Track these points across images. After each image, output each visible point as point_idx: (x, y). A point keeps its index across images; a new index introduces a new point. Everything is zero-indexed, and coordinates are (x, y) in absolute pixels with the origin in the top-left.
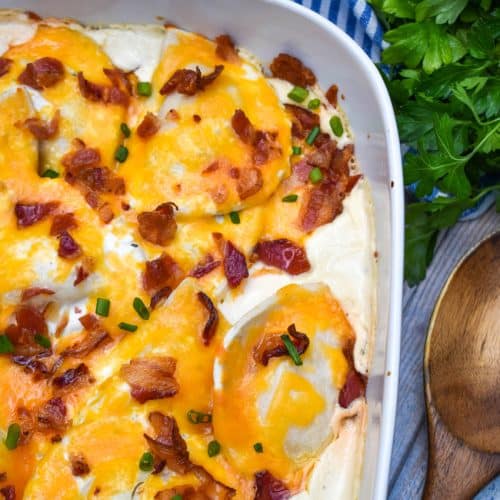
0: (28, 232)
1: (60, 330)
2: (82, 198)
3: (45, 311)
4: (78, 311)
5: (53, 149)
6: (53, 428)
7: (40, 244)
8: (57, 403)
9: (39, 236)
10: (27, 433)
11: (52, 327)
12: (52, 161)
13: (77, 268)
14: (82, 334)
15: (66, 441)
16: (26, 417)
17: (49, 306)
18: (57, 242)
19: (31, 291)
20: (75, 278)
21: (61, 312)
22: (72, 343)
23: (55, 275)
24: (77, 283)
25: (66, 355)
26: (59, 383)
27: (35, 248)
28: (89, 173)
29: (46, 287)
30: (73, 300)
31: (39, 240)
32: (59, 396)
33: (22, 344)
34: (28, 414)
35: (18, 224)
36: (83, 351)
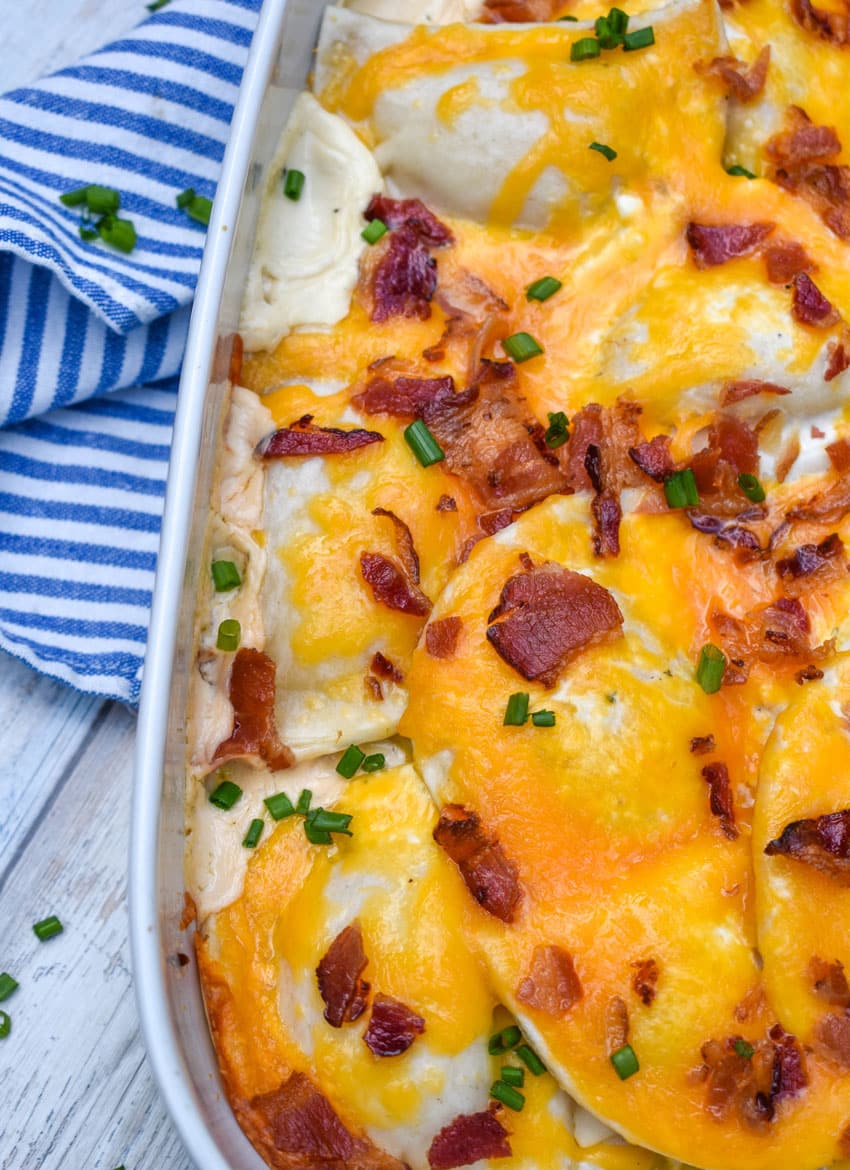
0: (719, 276)
1: (784, 469)
2: (816, 218)
3: (759, 429)
4: (817, 434)
5: (749, 123)
6: (796, 654)
7: (752, 296)
8: (789, 606)
9: (745, 284)
10: (739, 663)
11: (767, 463)
12: (743, 147)
13: (829, 348)
14: (828, 479)
15: (832, 677)
16: (734, 633)
17: (769, 419)
18: (788, 296)
19: (744, 385)
20: (827, 366)
21: (786, 435)
22: (808, 495)
23: (791, 358)
24: (830, 375)
25: (796, 516)
26: (791, 567)
27: (743, 304)
28: (818, 174)
29: (771, 380)
30: (813, 411)
31: (748, 290)
32: (793, 594)
33: (716, 490)
34: (736, 625)
35: (695, 261)
36: (832, 512)
